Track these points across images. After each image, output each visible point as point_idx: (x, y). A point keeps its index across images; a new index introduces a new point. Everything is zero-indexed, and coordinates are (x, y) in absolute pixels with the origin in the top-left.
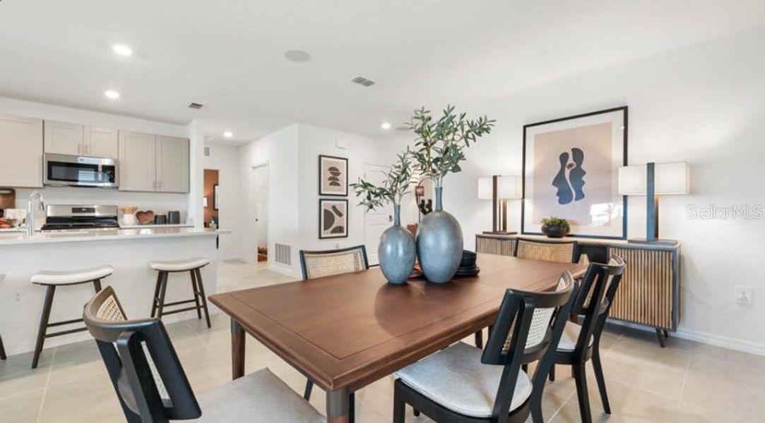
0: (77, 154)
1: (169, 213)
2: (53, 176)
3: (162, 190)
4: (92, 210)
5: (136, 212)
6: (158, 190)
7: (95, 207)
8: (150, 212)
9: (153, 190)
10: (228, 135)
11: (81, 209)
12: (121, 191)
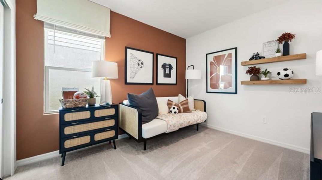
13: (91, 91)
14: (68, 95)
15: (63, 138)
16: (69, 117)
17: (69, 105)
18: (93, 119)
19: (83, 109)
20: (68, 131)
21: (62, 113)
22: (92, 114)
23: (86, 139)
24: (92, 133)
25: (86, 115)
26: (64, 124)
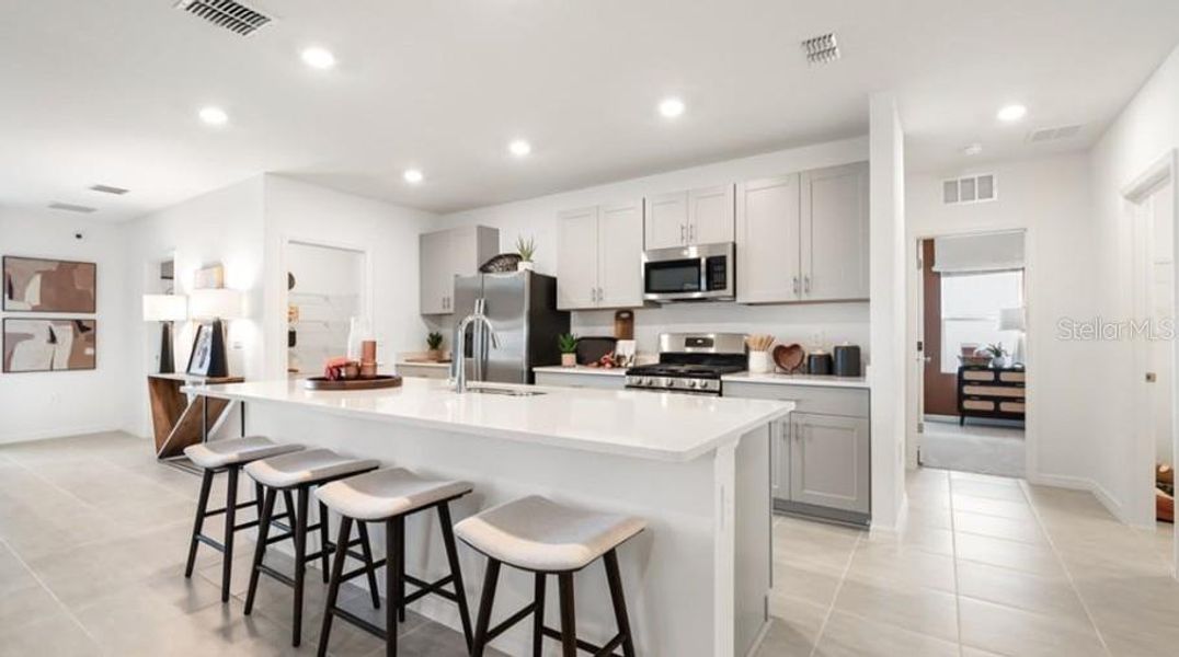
0: (680, 245)
1: (836, 349)
2: (654, 287)
3: (813, 298)
4: (708, 343)
5: (772, 347)
6: (805, 297)
7: (711, 336)
8: (796, 347)
9: (794, 298)
10: (1012, 113)
11: (696, 340)
12: (740, 304)
13: (997, 346)
14: (967, 350)
15: (962, 397)
16: (968, 375)
17: (968, 363)
18: (997, 383)
19: (985, 369)
20: (967, 390)
21: (962, 370)
22: (997, 377)
23: (990, 406)
24: (997, 400)
25: (990, 376)
26: (962, 382)
